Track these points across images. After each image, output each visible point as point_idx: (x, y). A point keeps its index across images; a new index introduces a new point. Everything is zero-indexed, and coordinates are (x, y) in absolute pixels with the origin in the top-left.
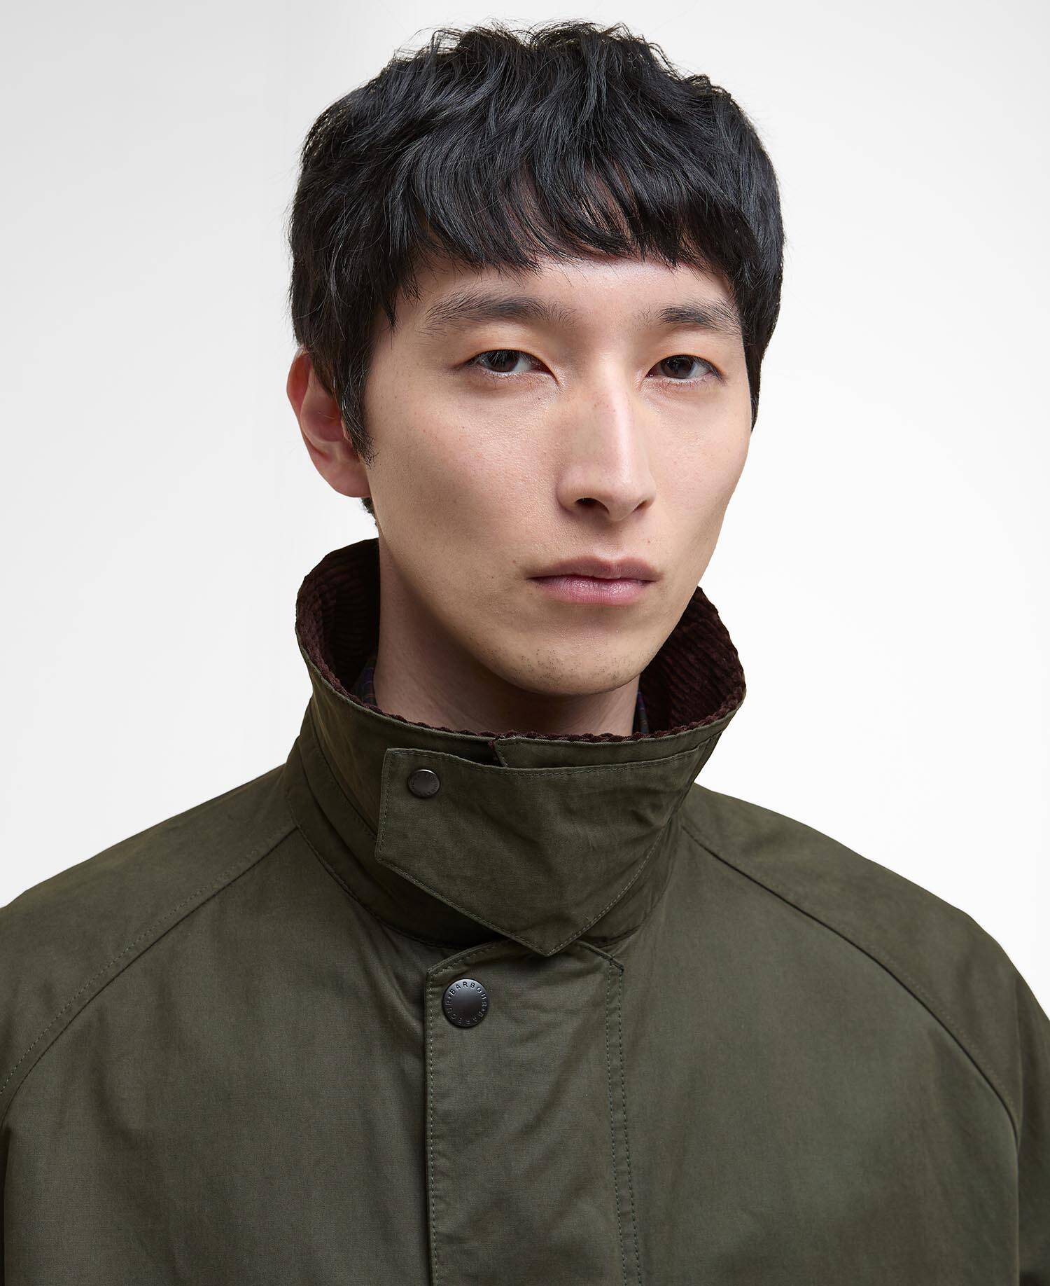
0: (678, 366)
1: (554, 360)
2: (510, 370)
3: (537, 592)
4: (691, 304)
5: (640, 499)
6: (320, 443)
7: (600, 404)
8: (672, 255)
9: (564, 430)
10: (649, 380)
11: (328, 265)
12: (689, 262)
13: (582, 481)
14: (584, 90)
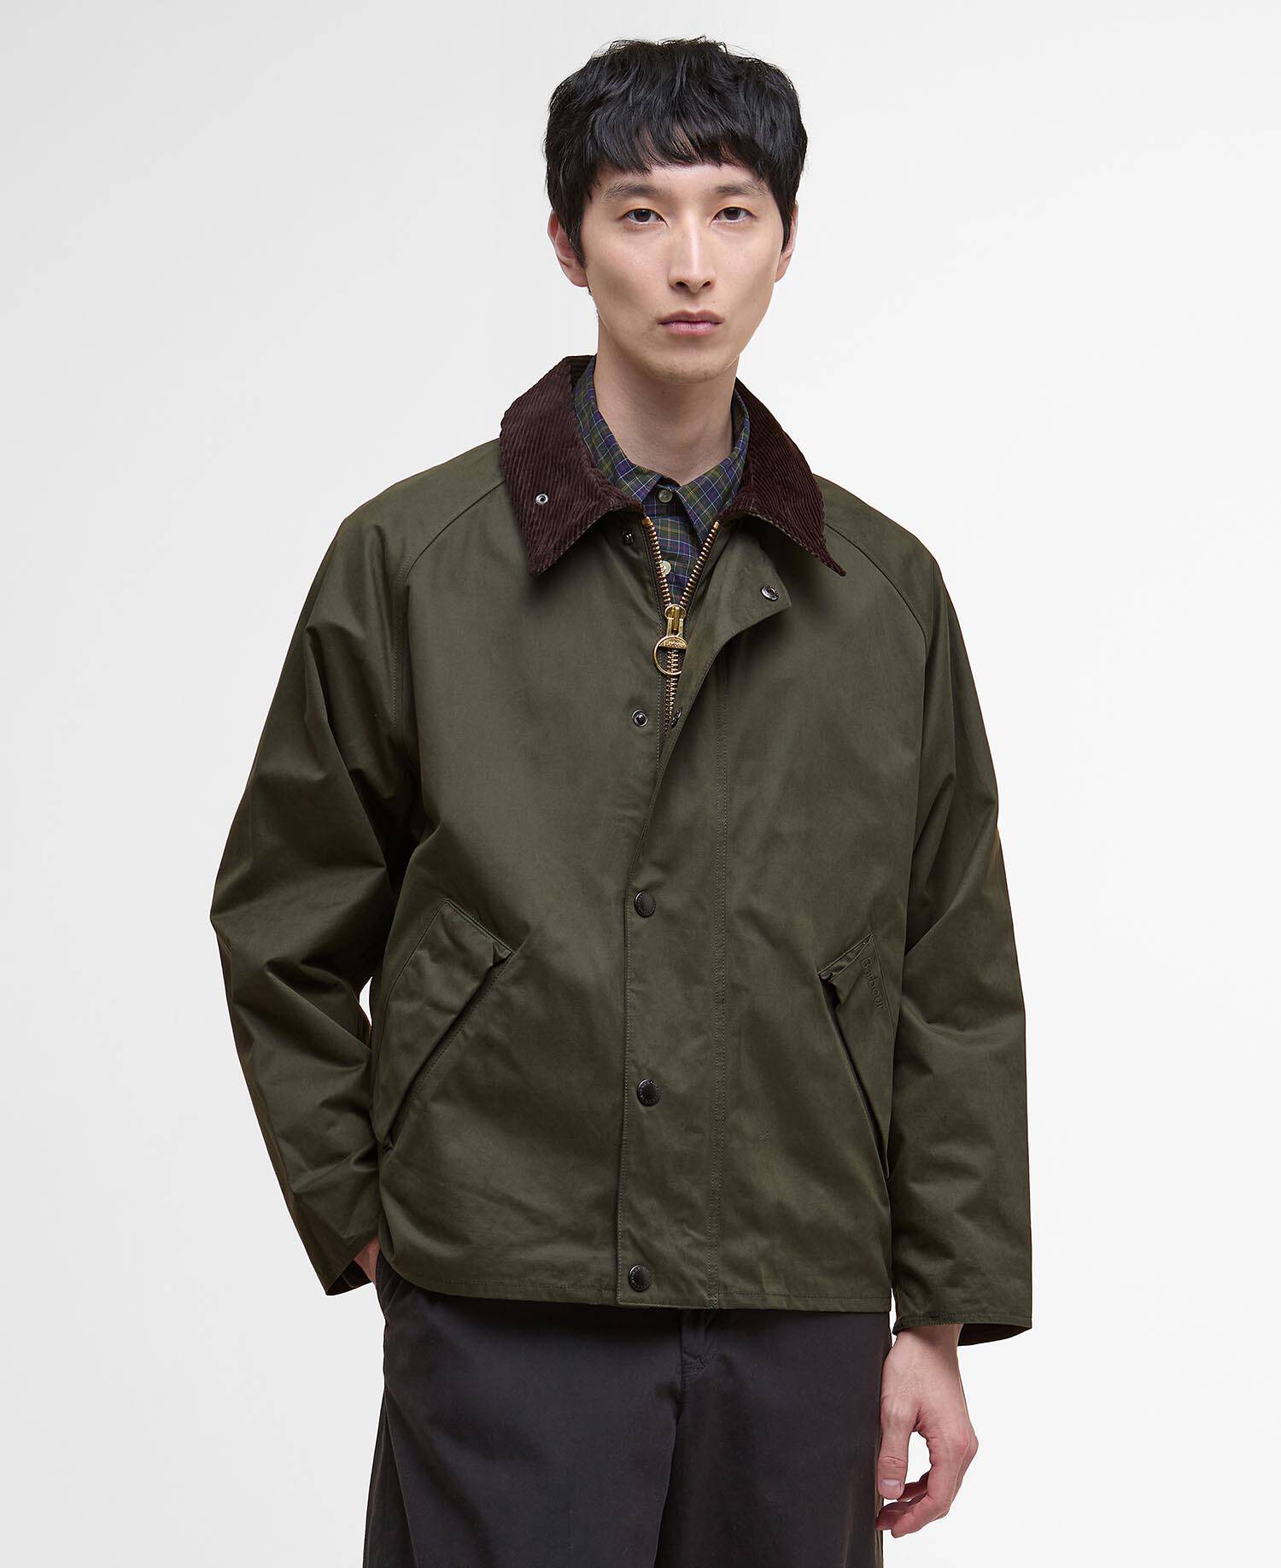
0: (732, 213)
1: (665, 214)
2: (646, 221)
3: (660, 328)
4: (731, 183)
5: (705, 280)
6: (565, 259)
7: (685, 235)
8: (717, 159)
9: (670, 249)
10: (715, 221)
11: (559, 170)
12: (729, 162)
13: (679, 273)
14: (674, 80)
